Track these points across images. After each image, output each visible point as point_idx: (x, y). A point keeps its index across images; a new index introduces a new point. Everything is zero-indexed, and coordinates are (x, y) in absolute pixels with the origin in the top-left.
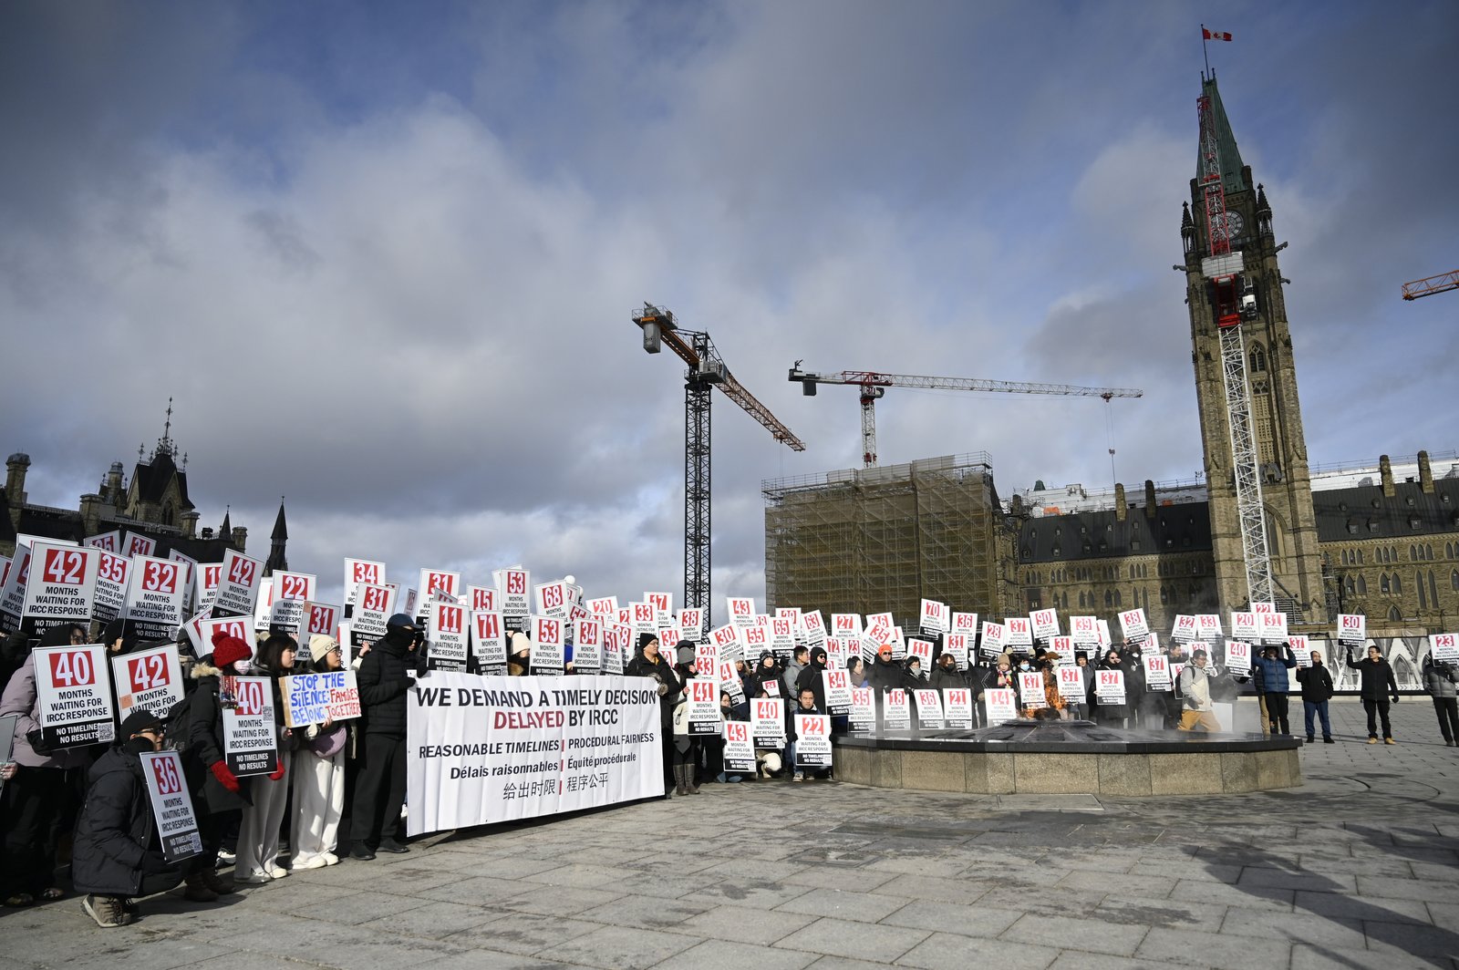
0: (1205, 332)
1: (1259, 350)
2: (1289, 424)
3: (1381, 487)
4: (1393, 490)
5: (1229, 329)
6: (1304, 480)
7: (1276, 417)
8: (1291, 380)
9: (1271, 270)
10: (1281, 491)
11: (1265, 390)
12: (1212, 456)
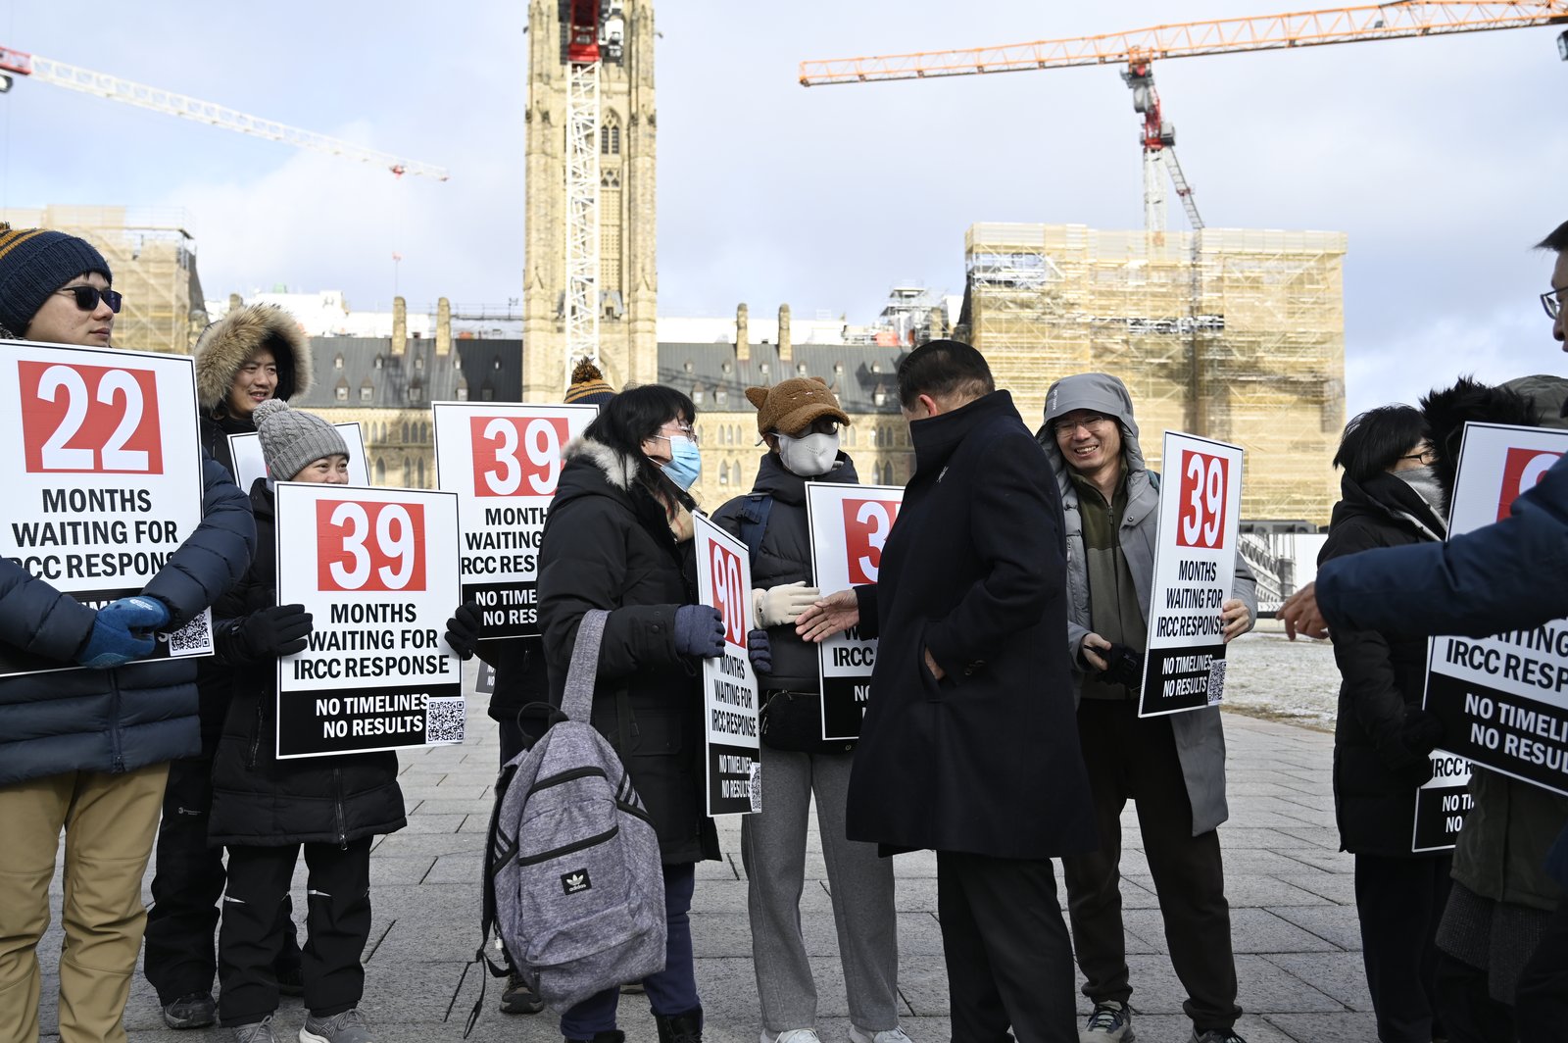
0: (545, 78)
1: (614, 122)
2: (639, 238)
3: (735, 346)
4: (747, 351)
5: (583, 67)
6: (649, 320)
7: (625, 225)
8: (649, 174)
9: (643, 7)
10: (620, 332)
11: (616, 183)
12: (536, 268)
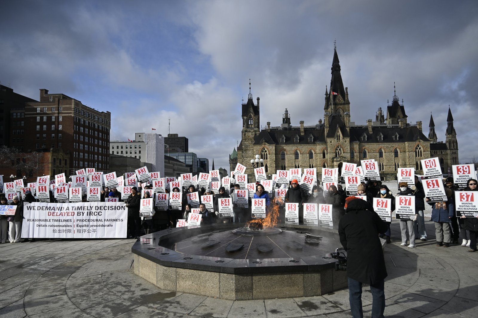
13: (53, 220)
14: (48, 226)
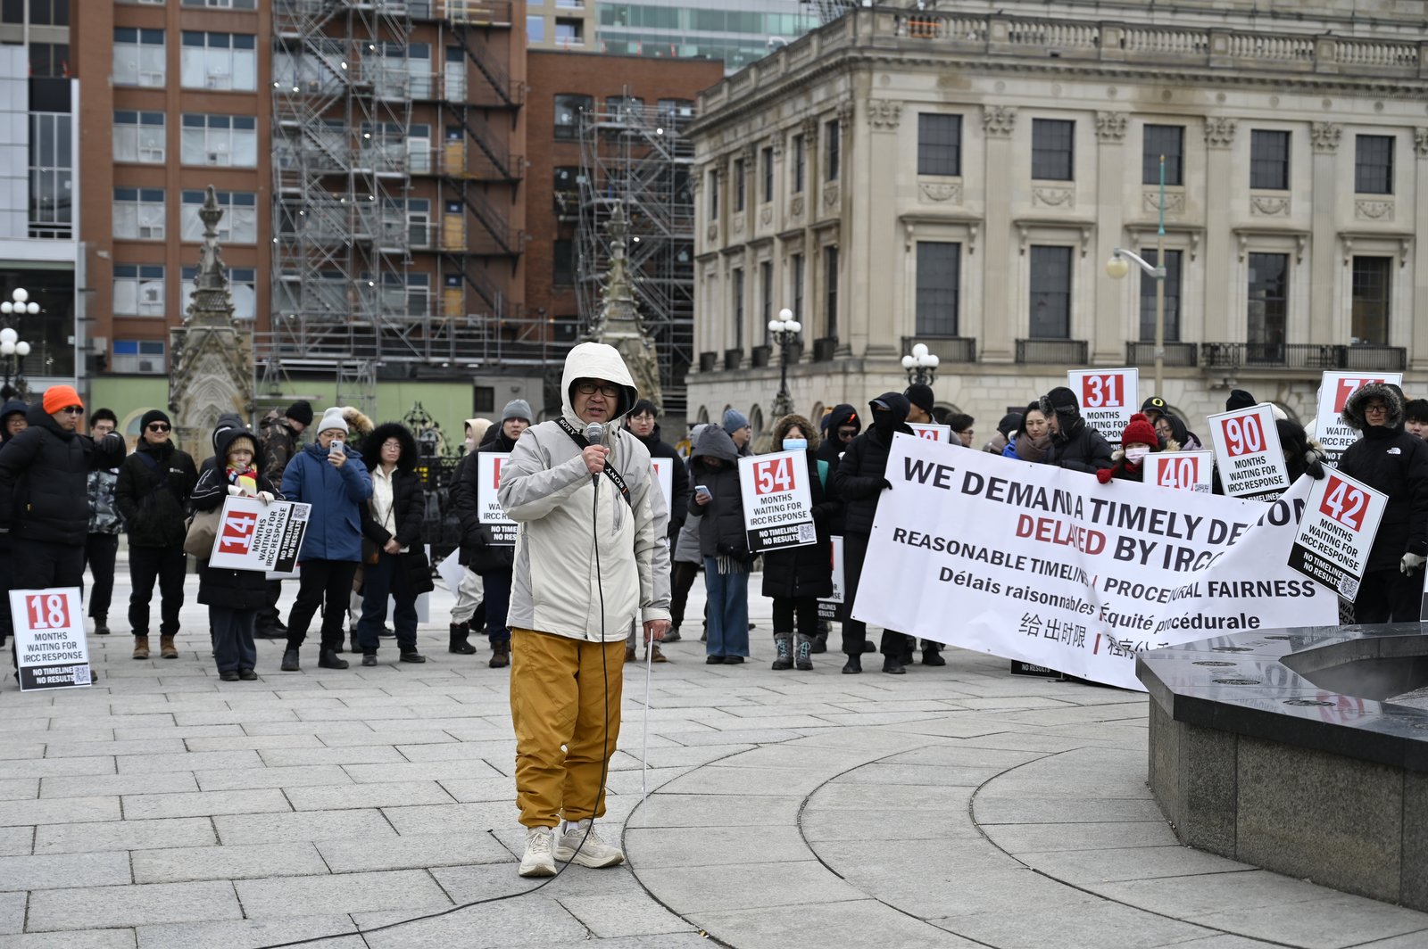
13: (1035, 561)
14: (1003, 589)
